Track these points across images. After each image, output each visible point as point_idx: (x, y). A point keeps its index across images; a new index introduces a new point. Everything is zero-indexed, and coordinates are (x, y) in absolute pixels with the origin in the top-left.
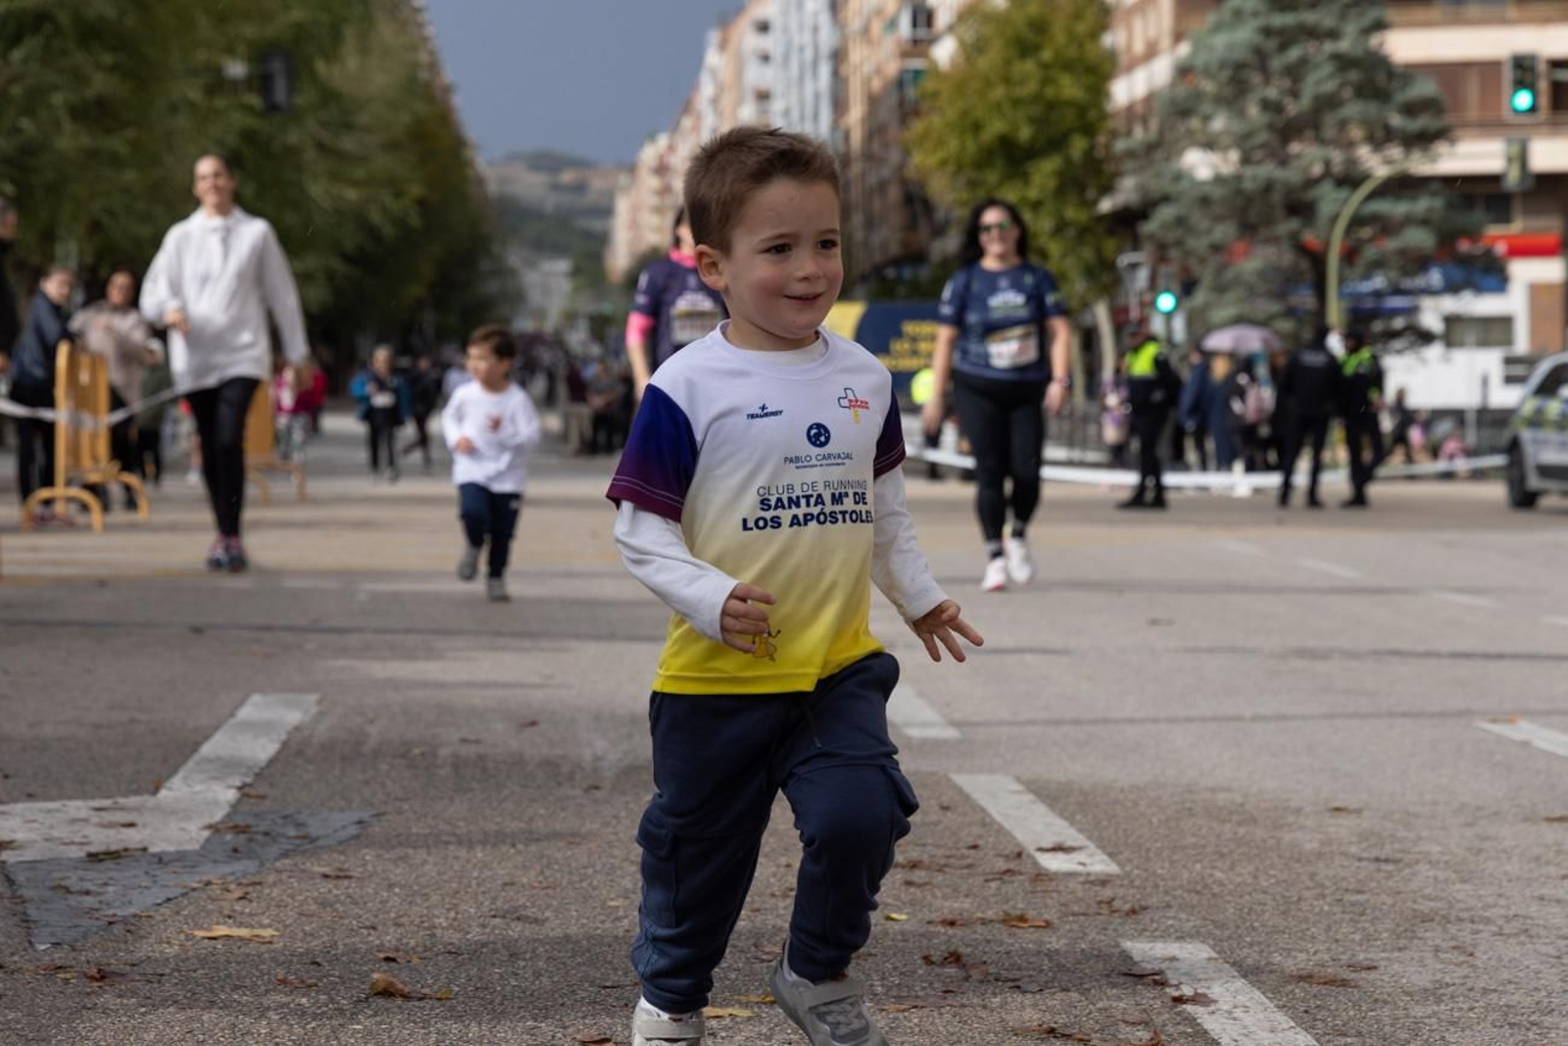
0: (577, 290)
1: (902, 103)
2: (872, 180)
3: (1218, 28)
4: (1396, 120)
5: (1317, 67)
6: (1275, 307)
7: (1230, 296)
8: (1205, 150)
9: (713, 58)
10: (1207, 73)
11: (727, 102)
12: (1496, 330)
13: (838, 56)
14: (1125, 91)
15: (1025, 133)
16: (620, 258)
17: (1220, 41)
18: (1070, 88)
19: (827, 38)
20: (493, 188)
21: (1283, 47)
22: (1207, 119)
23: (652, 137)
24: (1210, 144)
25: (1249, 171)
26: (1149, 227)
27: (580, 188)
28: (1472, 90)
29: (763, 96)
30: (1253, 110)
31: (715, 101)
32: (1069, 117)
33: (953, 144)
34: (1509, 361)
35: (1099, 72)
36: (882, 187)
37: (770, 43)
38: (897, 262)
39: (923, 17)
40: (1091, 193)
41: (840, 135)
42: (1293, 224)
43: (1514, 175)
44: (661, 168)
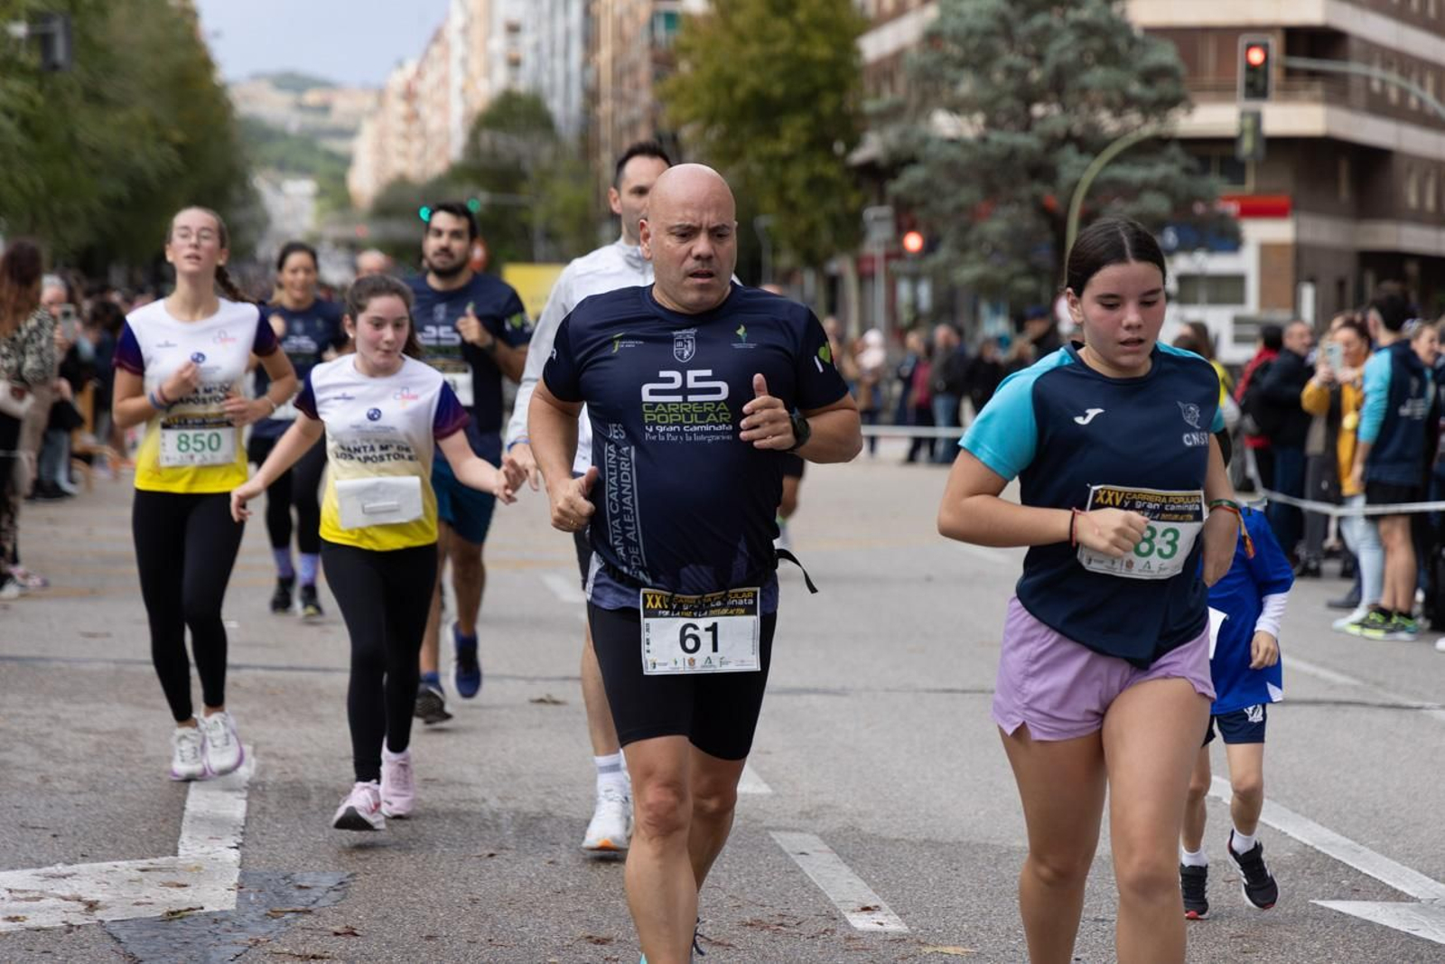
0: (322, 212)
1: (653, 44)
2: (623, 118)
4: (1135, 88)
5: (1058, 35)
6: (1017, 266)
7: (972, 256)
8: (951, 115)
10: (955, 38)
11: (477, 32)
12: (1227, 289)
14: (874, 46)
15: (778, 90)
17: (968, 6)
18: (821, 50)
21: (1028, 15)
22: (954, 83)
23: (400, 64)
24: (955, 108)
25: (995, 136)
26: (896, 187)
27: (325, 109)
28: (1210, 57)
29: (513, 29)
30: (998, 77)
31: (465, 31)
32: (821, 77)
33: (707, 98)
34: (1238, 321)
35: (846, 31)
36: (632, 124)
40: (839, 147)
41: (591, 73)
42: (1038, 187)
43: (1247, 146)
44: (409, 95)
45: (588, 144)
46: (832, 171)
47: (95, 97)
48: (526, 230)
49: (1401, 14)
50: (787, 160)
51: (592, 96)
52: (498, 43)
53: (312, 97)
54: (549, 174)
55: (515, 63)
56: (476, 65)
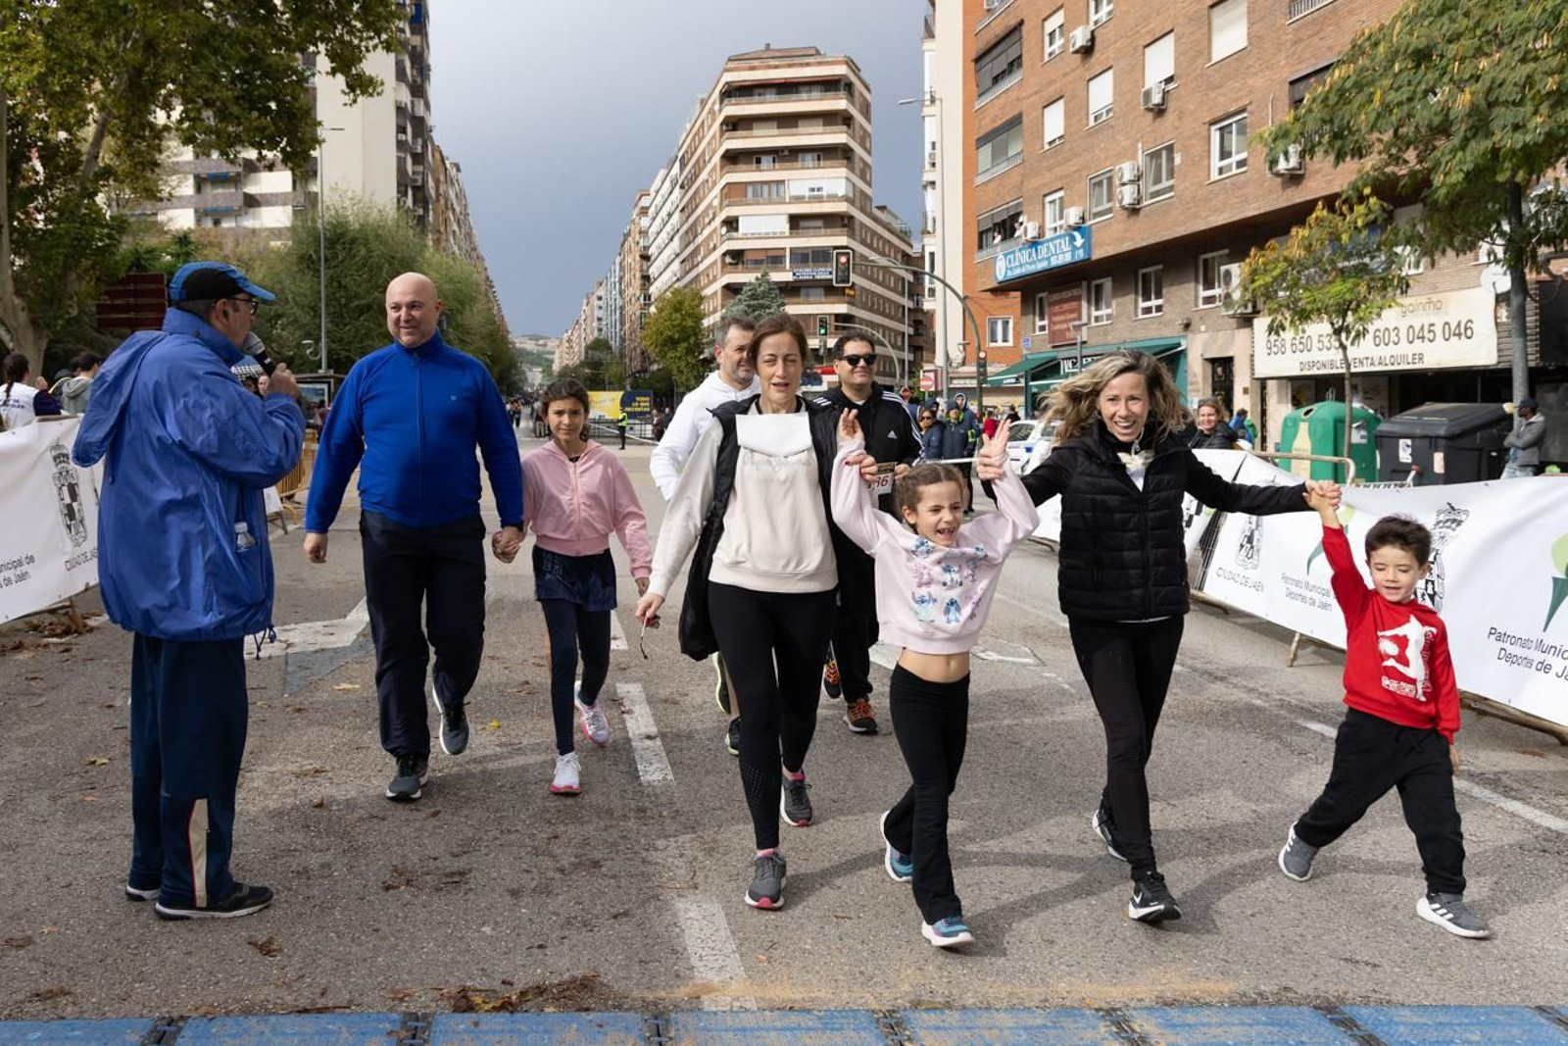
0: (543, 378)
1: (640, 324)
3: (734, 305)
9: (584, 307)
11: (589, 322)
13: (622, 308)
14: (706, 322)
15: (676, 336)
16: (556, 367)
17: (735, 309)
18: (690, 323)
19: (619, 302)
20: (518, 345)
21: (754, 311)
27: (545, 345)
29: (600, 319)
31: (585, 320)
32: (690, 331)
33: (655, 338)
35: (699, 318)
36: (635, 349)
37: (601, 303)
38: (639, 372)
39: (648, 297)
40: (696, 353)
41: (622, 333)
43: (822, 351)
44: (569, 341)
45: (622, 356)
46: (694, 361)
47: (463, 341)
48: (603, 381)
49: (871, 310)
50: (680, 358)
51: (623, 340)
52: (595, 324)
53: (541, 342)
54: (611, 363)
55: (600, 330)
56: (588, 331)
